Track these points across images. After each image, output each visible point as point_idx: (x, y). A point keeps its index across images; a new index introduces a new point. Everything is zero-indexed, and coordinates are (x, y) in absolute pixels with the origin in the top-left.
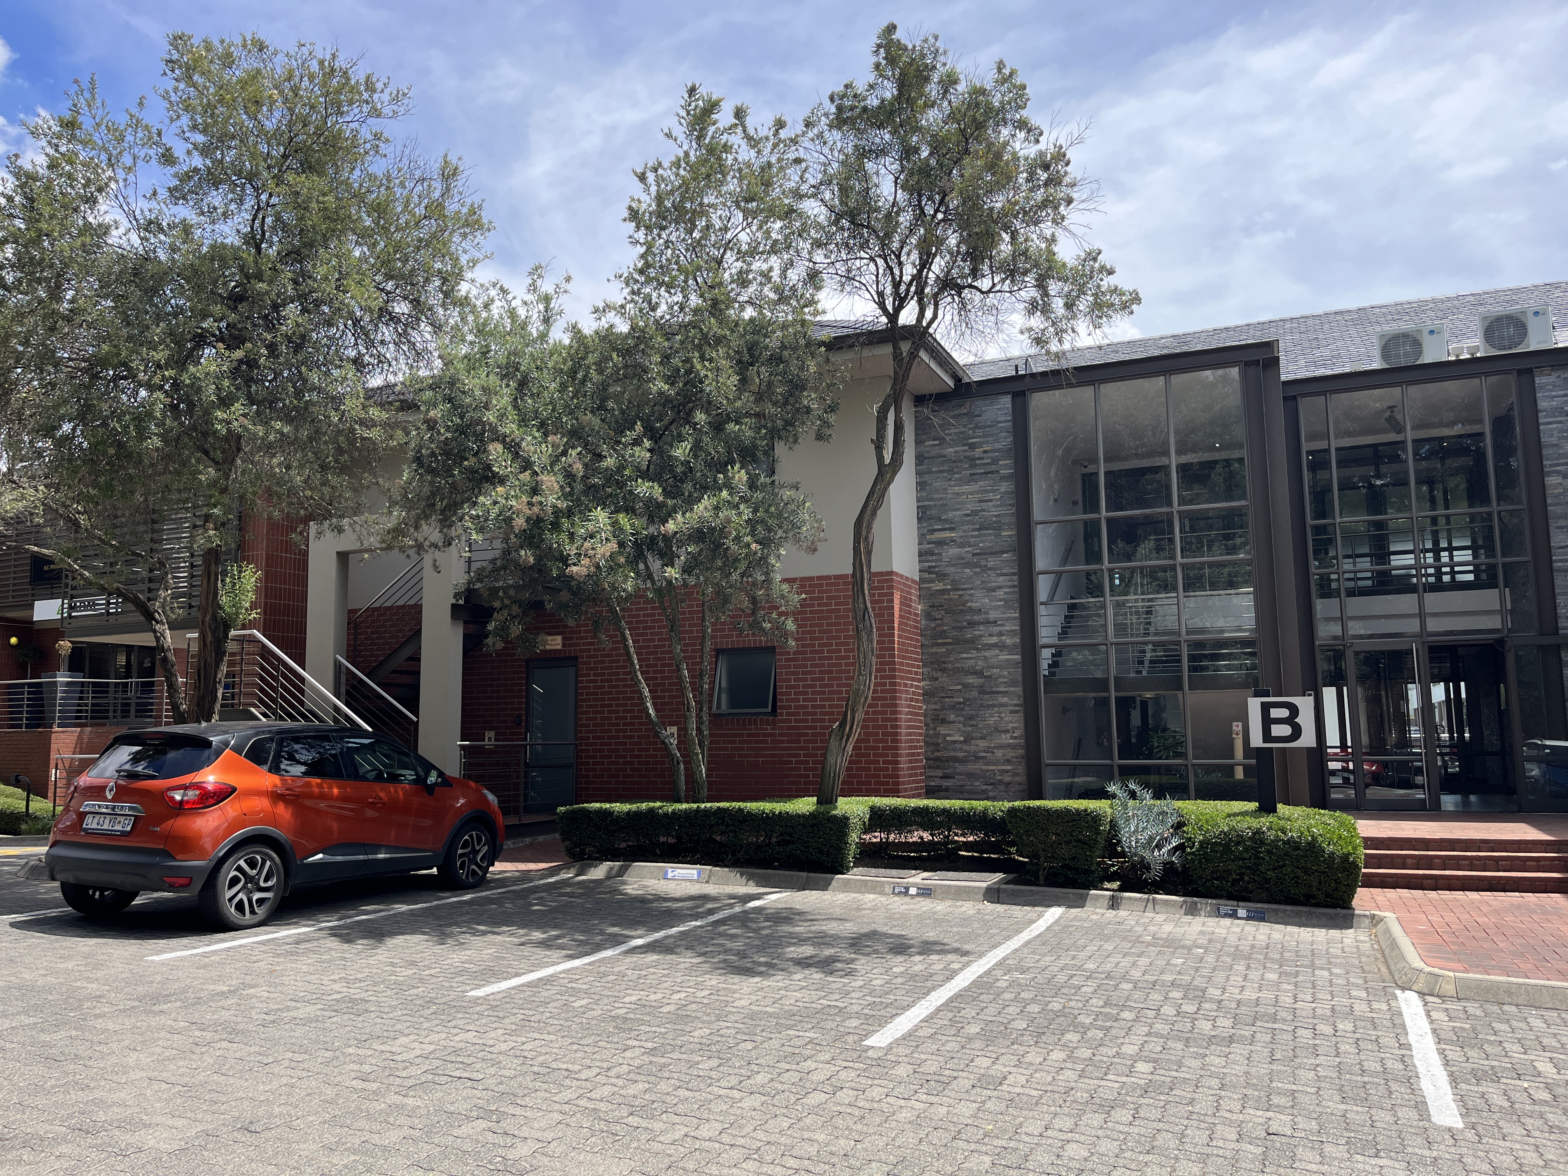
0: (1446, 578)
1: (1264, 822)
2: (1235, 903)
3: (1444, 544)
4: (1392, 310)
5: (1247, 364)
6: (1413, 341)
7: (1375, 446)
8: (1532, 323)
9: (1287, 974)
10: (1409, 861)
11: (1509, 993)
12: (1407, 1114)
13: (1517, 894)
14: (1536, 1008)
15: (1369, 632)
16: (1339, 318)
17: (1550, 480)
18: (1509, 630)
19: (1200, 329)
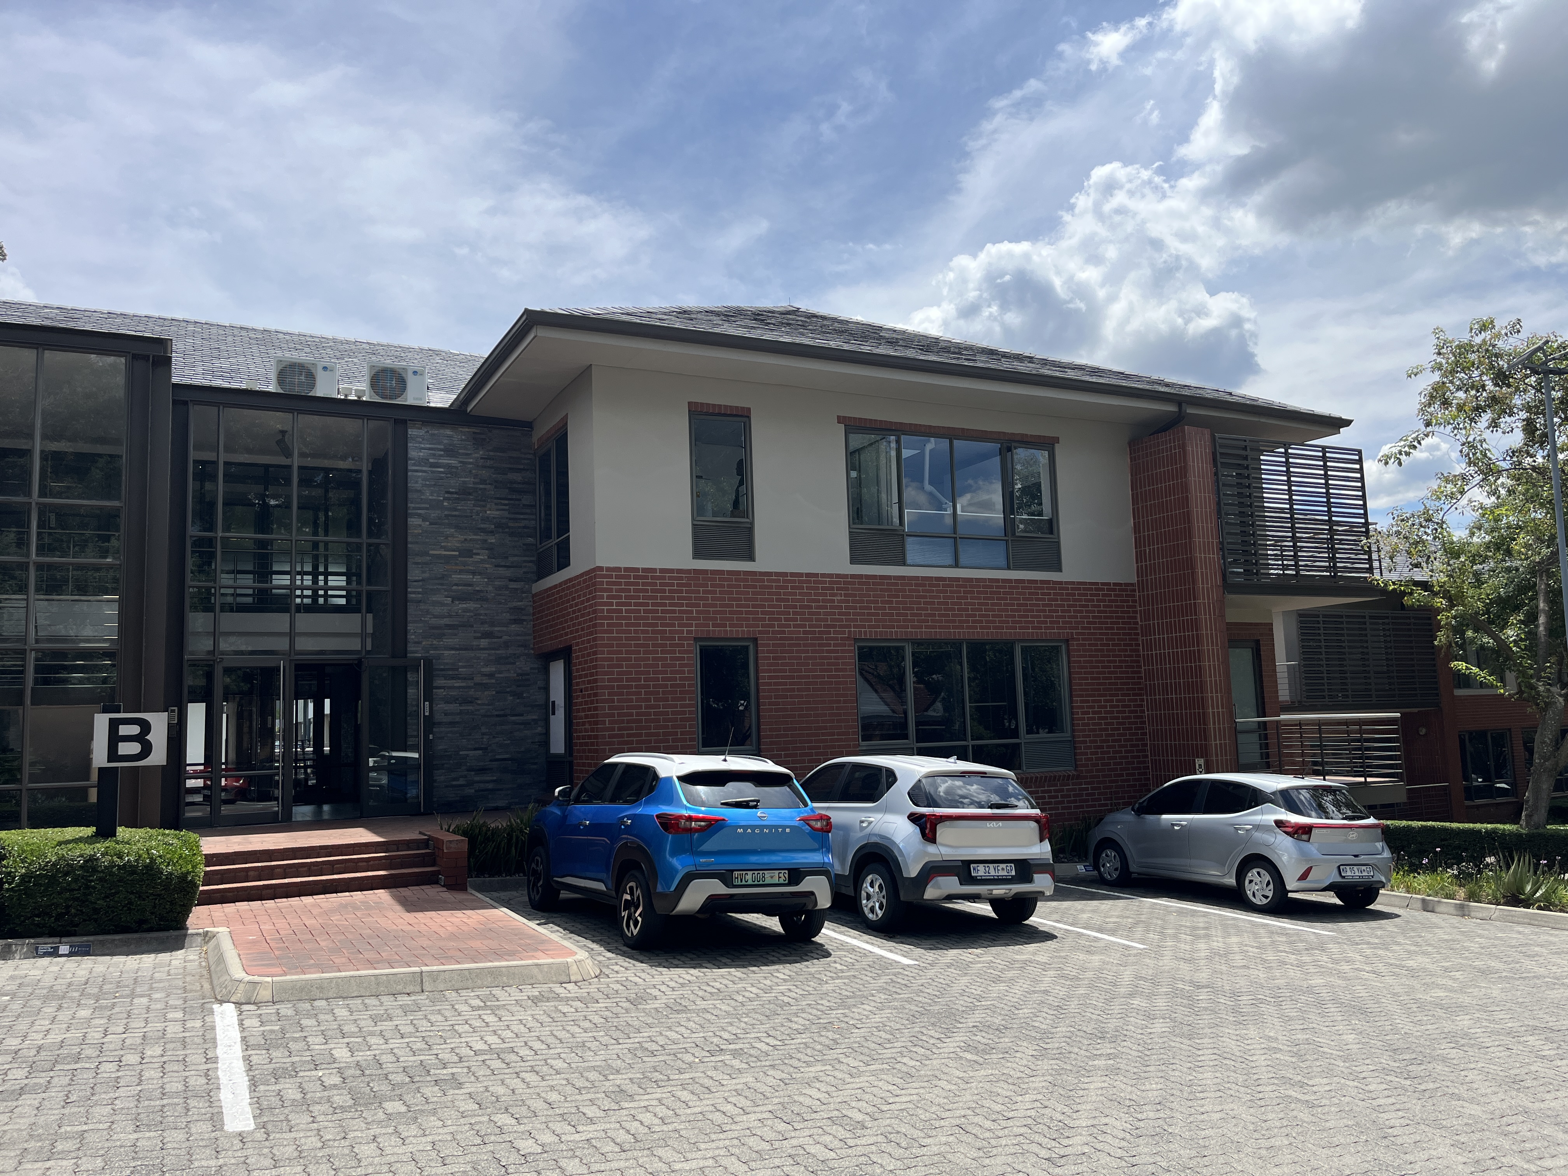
0: (321, 601)
1: (100, 847)
2: (57, 940)
3: (321, 569)
4: (296, 338)
5: (135, 357)
6: (307, 373)
7: (267, 467)
8: (411, 381)
9: (101, 1008)
10: (251, 873)
11: (321, 988)
12: (202, 1128)
13: (347, 894)
14: (344, 998)
15: (250, 649)
16: (244, 333)
17: (413, 521)
18: (368, 652)
19: (93, 308)
